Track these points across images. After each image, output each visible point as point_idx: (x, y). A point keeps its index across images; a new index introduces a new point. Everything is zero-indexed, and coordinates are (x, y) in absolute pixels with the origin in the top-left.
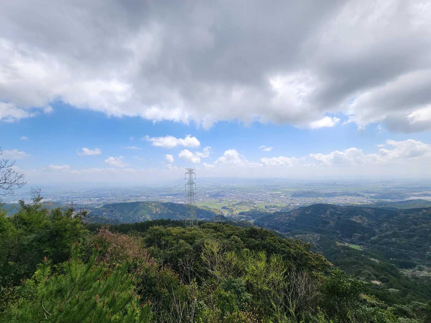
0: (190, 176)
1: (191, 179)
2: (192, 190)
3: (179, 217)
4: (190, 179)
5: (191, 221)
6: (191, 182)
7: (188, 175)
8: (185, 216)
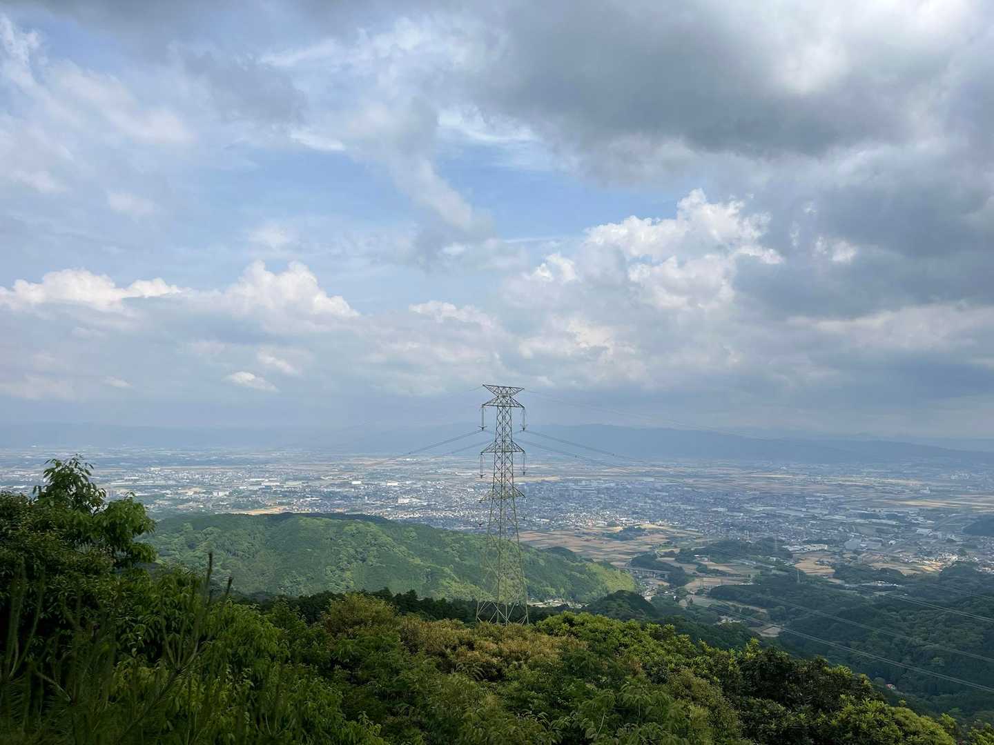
0: (504, 418)
1: (504, 429)
2: (509, 475)
3: (452, 589)
4: (500, 429)
5: (502, 607)
6: (504, 441)
7: (492, 412)
8: (475, 583)
